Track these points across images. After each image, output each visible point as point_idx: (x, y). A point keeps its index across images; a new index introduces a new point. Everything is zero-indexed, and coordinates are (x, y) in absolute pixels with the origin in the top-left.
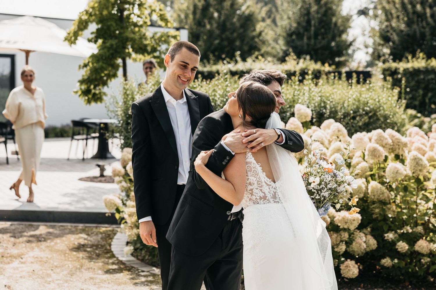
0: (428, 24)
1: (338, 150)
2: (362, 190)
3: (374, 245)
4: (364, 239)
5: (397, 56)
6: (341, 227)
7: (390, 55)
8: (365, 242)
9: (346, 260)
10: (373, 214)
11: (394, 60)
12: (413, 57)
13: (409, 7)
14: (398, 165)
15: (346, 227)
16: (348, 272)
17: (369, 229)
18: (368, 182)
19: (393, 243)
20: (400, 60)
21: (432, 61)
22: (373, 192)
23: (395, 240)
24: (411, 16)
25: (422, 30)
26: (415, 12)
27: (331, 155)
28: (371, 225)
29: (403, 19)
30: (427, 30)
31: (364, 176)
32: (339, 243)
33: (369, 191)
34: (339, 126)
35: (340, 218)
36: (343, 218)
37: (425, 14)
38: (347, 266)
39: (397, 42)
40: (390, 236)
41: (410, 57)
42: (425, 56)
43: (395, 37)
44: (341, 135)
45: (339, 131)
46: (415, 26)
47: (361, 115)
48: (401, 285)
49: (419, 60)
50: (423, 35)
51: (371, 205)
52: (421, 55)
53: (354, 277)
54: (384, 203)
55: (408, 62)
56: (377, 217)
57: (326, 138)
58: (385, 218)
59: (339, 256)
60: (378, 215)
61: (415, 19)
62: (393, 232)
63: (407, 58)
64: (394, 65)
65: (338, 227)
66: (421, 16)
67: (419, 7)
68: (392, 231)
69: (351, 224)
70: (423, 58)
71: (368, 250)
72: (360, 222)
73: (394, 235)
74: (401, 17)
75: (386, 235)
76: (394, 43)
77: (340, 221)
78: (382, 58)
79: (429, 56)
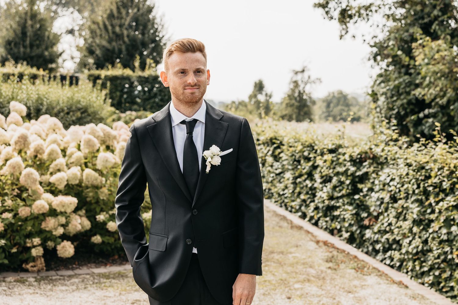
0: (124, 42)
1: (55, 142)
2: (77, 178)
3: (88, 225)
4: (79, 221)
5: (100, 65)
6: (58, 211)
7: (95, 63)
8: (80, 224)
9: (63, 241)
10: (87, 197)
11: (97, 69)
12: (113, 67)
13: (110, 28)
14: (109, 154)
15: (63, 210)
16: (64, 252)
17: (84, 211)
18: (83, 170)
19: (104, 223)
20: (102, 69)
21: (127, 71)
22: (87, 178)
23: (106, 220)
24: (111, 35)
25: (119, 47)
26: (114, 32)
27: (48, 146)
28: (85, 208)
29: (105, 38)
30: (123, 47)
31: (79, 164)
32: (57, 228)
33: (84, 177)
34: (55, 120)
35: (58, 202)
36: (61, 202)
37: (123, 34)
38: (63, 247)
39: (100, 55)
40: (101, 217)
41: (110, 67)
42: (122, 66)
43: (98, 52)
44: (57, 128)
45: (55, 125)
46: (114, 44)
47: (73, 111)
48: (111, 258)
49: (118, 69)
50: (120, 51)
51: (85, 190)
52: (119, 66)
53: (70, 256)
54: (97, 188)
55: (108, 70)
56: (91, 200)
57: (44, 131)
58: (98, 201)
59: (56, 237)
60: (91, 199)
61: (114, 38)
62: (105, 213)
63: (107, 67)
64: (97, 72)
65: (55, 210)
66: (119, 37)
67: (117, 29)
68: (104, 211)
69: (68, 207)
70: (120, 68)
71: (83, 230)
72: (76, 205)
73: (104, 216)
74: (103, 35)
75: (97, 217)
76: (97, 55)
77: (58, 205)
78: (87, 67)
79: (125, 66)
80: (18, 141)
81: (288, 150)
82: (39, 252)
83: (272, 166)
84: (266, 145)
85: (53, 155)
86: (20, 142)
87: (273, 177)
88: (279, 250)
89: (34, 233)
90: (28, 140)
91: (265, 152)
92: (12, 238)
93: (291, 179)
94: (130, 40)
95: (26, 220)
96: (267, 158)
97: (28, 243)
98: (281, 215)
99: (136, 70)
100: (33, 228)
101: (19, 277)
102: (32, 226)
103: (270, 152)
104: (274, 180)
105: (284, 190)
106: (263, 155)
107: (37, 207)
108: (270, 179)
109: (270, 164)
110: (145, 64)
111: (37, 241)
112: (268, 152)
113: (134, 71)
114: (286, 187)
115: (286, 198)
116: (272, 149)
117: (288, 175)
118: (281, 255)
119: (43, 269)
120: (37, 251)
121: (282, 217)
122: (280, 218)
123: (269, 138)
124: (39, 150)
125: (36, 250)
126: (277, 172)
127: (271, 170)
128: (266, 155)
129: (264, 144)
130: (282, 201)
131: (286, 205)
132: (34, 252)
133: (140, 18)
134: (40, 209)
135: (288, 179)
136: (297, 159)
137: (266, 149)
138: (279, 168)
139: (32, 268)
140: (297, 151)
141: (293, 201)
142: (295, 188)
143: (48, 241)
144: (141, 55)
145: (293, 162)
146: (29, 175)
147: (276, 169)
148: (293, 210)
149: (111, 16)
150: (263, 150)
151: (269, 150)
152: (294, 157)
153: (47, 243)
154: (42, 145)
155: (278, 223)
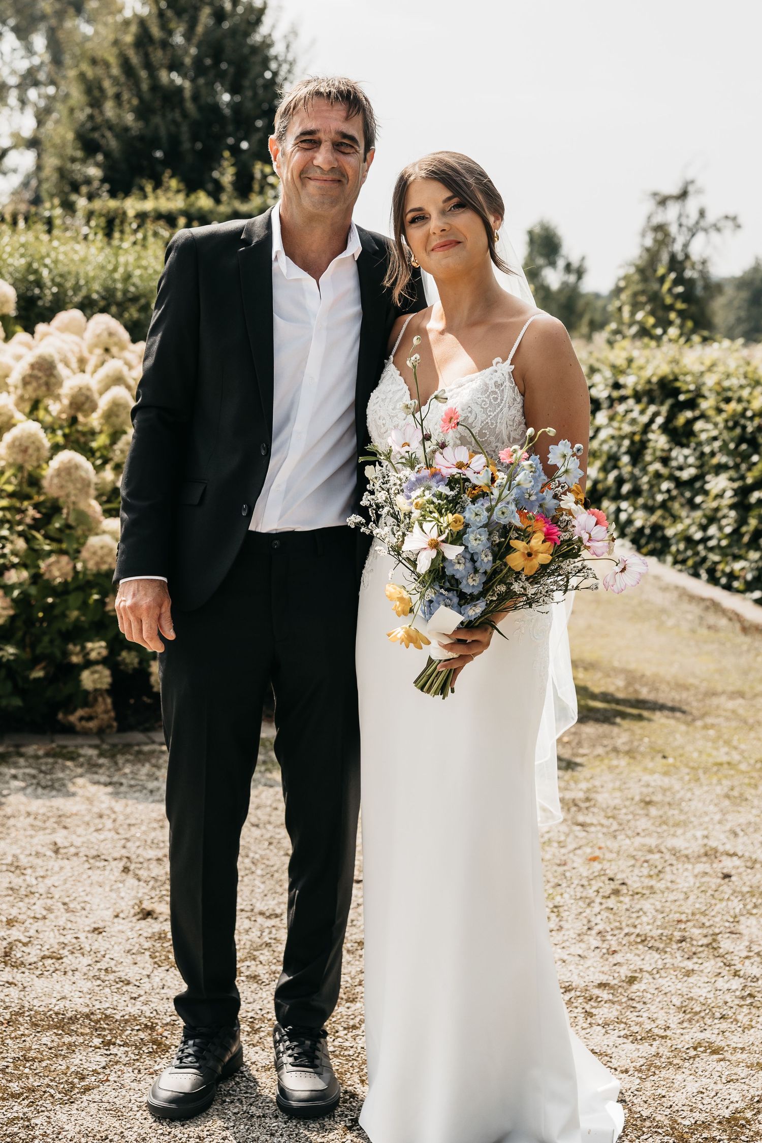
0: (185, 115)
1: (117, 380)
5: (119, 184)
7: (103, 181)
11: (113, 194)
12: (155, 189)
13: (143, 74)
20: (127, 193)
21: (197, 198)
24: (146, 95)
25: (173, 128)
26: (156, 87)
27: (102, 391)
29: (129, 102)
30: (185, 129)
39: (117, 154)
41: (149, 188)
42: (182, 186)
43: (113, 143)
44: (116, 344)
45: (111, 334)
46: (157, 120)
49: (170, 194)
52: (174, 183)
55: (145, 197)
61: (157, 104)
63: (142, 189)
64: (113, 204)
66: (173, 96)
70: (178, 191)
74: (126, 96)
76: (107, 155)
78: (84, 189)
79: (191, 187)
80: (31, 376)
81: (719, 411)
82: (100, 678)
83: (665, 461)
84: (645, 400)
85: (117, 416)
86: (37, 378)
87: (668, 491)
88: (730, 688)
89: (86, 626)
90: (55, 372)
91: (645, 419)
92: (27, 640)
93: (729, 493)
94: (200, 109)
95: (63, 591)
96: (651, 436)
97: (72, 654)
98: (703, 599)
99: (224, 197)
100: (84, 615)
101: (54, 745)
102: (79, 609)
103: (660, 420)
104: (672, 499)
105: (704, 528)
106: (637, 428)
107: (95, 553)
108: (660, 498)
109: (659, 454)
110: (251, 177)
111: (97, 648)
112: (652, 421)
113: (218, 201)
114: (712, 518)
115: (711, 549)
116: (664, 409)
117: (719, 483)
118: (740, 701)
119: (110, 726)
120: (96, 676)
121: (708, 603)
122: (703, 605)
123: (655, 379)
124: (83, 404)
125: (93, 673)
126: (685, 475)
127: (664, 471)
128: (647, 428)
129: (638, 397)
130: (697, 559)
131: (711, 572)
132: (88, 679)
133: (229, 44)
134: (102, 561)
135: (720, 496)
136: (749, 436)
137: (642, 412)
138: (690, 466)
139: (84, 723)
140: (749, 414)
141: (736, 558)
142: (742, 521)
143: (122, 650)
144: (235, 150)
145: (737, 446)
146: (68, 471)
147: (681, 468)
148: (736, 584)
149: (144, 40)
150: (635, 414)
151: (656, 414)
152: (738, 431)
153: (119, 655)
154: (89, 389)
155: (701, 618)
